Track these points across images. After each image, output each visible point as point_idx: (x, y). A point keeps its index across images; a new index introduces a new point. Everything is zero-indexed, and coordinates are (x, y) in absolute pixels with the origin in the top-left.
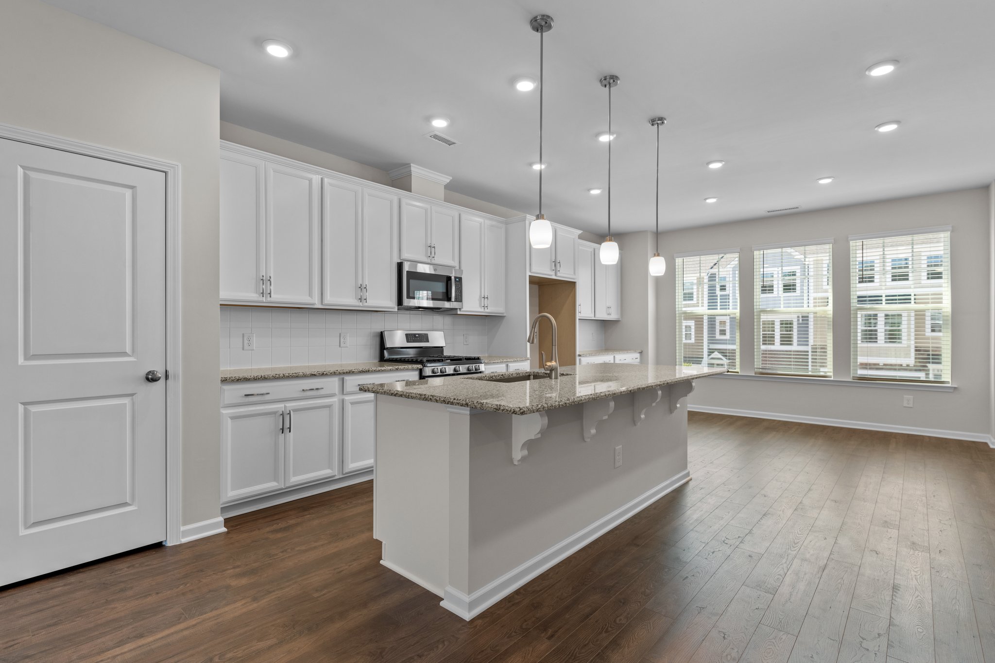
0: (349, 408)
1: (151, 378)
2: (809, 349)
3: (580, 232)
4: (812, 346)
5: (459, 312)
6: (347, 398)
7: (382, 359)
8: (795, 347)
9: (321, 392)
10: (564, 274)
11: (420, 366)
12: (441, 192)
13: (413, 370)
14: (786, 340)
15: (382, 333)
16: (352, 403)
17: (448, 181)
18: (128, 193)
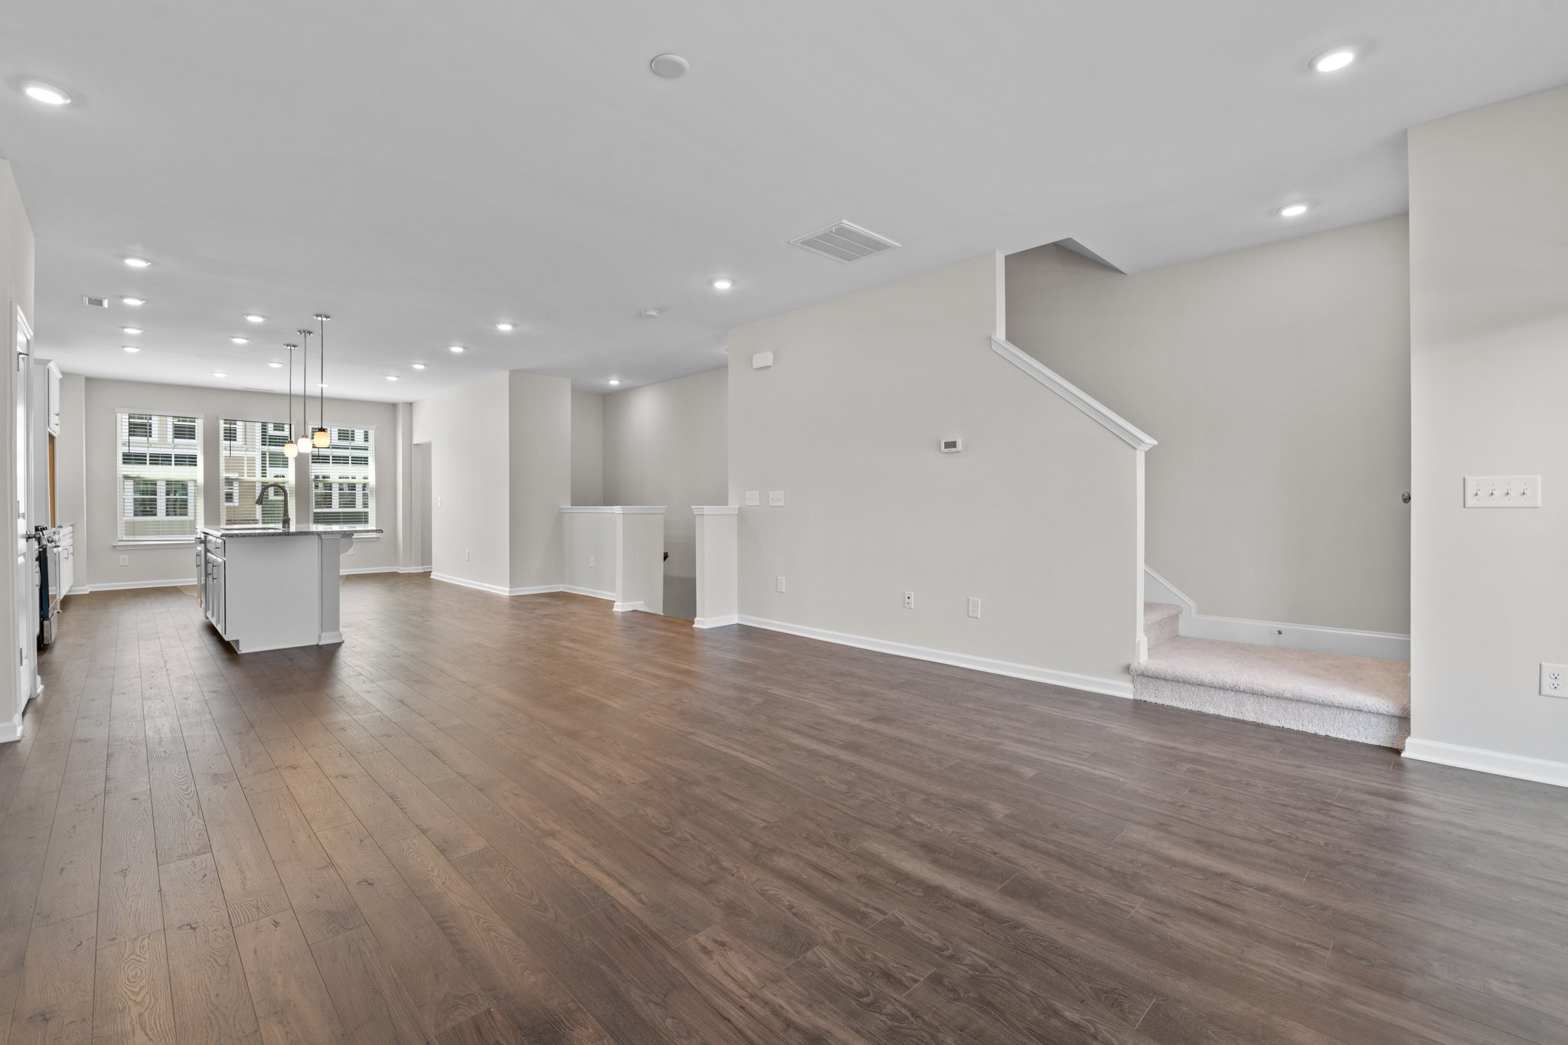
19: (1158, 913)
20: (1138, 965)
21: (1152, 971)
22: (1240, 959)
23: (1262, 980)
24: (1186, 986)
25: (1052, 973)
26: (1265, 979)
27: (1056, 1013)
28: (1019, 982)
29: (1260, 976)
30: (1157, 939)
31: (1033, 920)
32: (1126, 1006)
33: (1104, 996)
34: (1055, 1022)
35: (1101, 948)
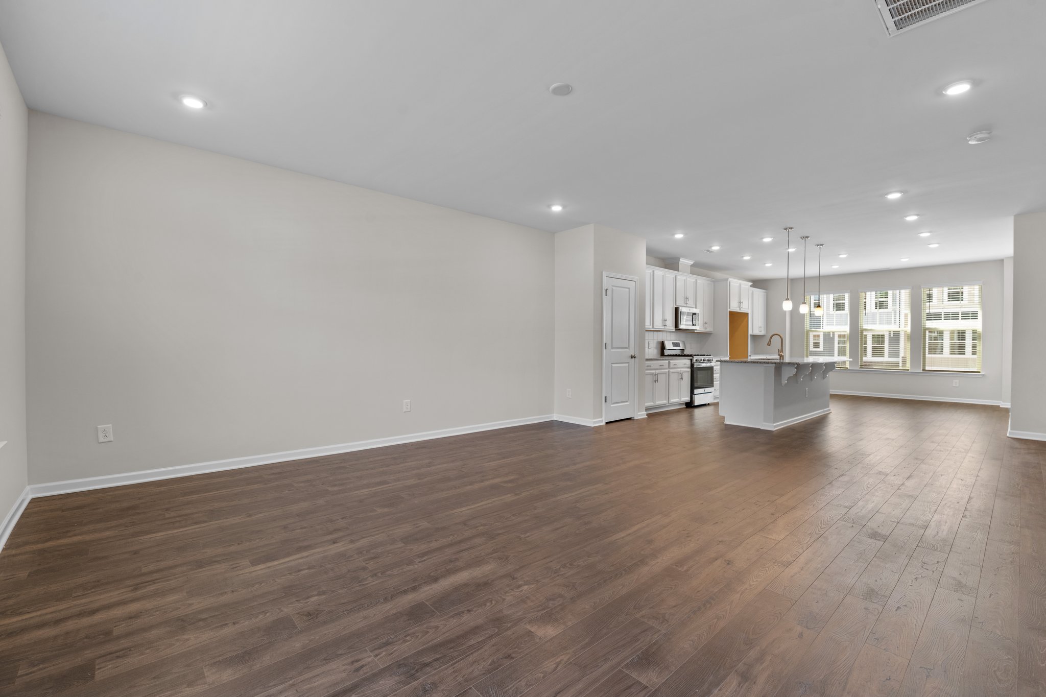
0: (671, 374)
1: (632, 357)
2: (900, 360)
3: (751, 284)
4: (902, 357)
5: (695, 331)
6: (671, 370)
7: (662, 354)
8: (886, 358)
9: (651, 368)
10: (744, 310)
11: (691, 358)
12: (689, 269)
13: (689, 359)
14: (878, 352)
15: (663, 342)
16: (673, 373)
17: (692, 263)
18: (628, 290)
19: (362, 667)
20: (325, 634)
21: (317, 638)
22: (293, 685)
23: (271, 684)
24: (297, 646)
25: (343, 601)
26: (269, 687)
27: (318, 594)
28: (346, 590)
29: (274, 685)
30: (339, 653)
31: (388, 607)
32: (305, 618)
33: (316, 613)
34: (315, 593)
35: (348, 625)
